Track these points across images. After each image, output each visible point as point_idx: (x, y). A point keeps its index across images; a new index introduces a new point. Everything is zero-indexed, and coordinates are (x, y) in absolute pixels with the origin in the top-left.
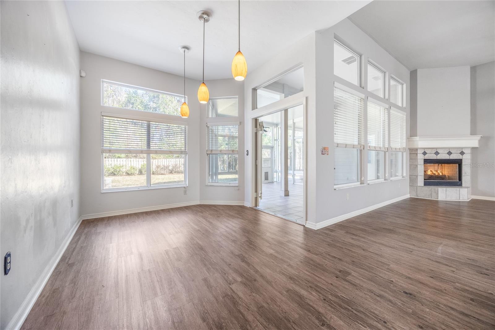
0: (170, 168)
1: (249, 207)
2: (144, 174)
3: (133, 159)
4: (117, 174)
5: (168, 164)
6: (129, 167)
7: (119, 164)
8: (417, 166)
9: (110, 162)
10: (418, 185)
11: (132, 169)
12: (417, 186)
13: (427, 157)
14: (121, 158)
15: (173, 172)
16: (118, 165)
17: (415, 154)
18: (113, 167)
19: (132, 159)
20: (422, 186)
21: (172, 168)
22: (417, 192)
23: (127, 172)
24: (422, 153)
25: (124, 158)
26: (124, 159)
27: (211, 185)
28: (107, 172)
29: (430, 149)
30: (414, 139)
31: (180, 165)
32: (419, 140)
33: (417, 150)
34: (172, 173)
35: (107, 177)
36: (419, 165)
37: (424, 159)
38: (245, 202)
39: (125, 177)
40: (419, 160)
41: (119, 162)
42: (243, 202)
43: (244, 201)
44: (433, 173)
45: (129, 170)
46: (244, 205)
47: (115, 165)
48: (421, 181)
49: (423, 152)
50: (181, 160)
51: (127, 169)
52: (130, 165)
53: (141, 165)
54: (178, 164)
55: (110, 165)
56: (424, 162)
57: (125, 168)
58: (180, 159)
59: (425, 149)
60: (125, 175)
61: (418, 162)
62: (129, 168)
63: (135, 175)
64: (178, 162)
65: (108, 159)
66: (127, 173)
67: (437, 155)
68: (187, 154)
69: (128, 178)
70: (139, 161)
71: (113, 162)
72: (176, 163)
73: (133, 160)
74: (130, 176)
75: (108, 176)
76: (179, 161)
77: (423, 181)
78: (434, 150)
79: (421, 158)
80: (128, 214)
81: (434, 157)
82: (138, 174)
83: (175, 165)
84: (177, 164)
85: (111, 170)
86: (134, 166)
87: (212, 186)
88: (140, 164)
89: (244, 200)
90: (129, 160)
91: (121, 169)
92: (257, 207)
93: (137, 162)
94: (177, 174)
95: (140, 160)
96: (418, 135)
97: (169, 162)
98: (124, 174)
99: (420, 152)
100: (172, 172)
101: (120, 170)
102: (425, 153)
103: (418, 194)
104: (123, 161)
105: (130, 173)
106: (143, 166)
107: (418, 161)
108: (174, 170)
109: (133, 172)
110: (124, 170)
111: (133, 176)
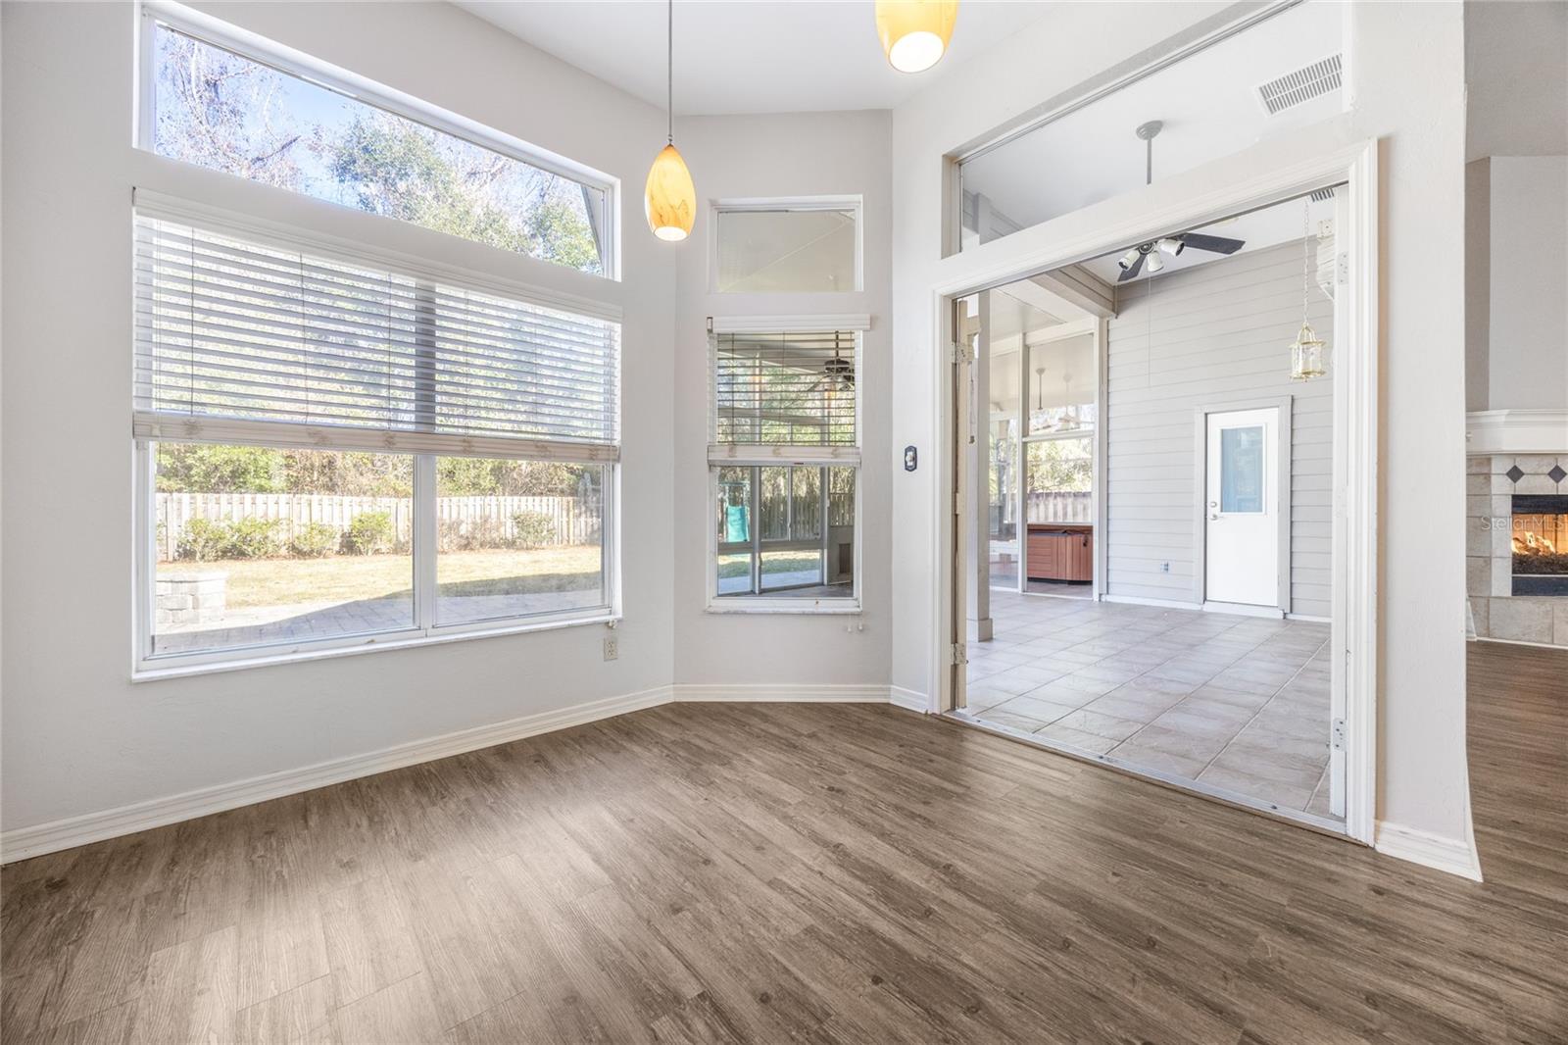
0: (464, 530)
1: (923, 712)
2: (361, 553)
3: (319, 497)
4: (254, 553)
5: (454, 516)
6: (304, 525)
7: (260, 513)
8: (1488, 520)
9: (225, 508)
10: (1491, 592)
11: (315, 532)
12: (1488, 598)
13: (1524, 487)
14: (271, 492)
15: (475, 544)
16: (258, 520)
17: (1482, 477)
18: (236, 525)
19: (315, 497)
20: (1507, 598)
21: (470, 529)
22: (1488, 618)
23: (293, 545)
24: (1508, 474)
25: (283, 491)
26: (284, 497)
27: (732, 610)
28: (211, 543)
29: (1532, 459)
30: (1483, 420)
31: (498, 517)
32: (1505, 422)
33: (1489, 460)
34: (472, 549)
35: (212, 564)
36: (1495, 517)
37: (1515, 497)
38: (892, 686)
39: (285, 562)
40: (1495, 500)
41: (260, 510)
42: (888, 686)
43: (891, 683)
44: (1527, 548)
45: (302, 539)
46: (892, 702)
47: (245, 519)
48: (1501, 579)
49: (1509, 468)
50: (505, 501)
51: (296, 534)
52: (305, 520)
53: (352, 518)
54: (494, 516)
55: (222, 517)
56: (1514, 506)
57: (286, 527)
58: (501, 498)
59: (1518, 459)
60: (285, 557)
61: (1493, 507)
62: (303, 529)
63: (325, 557)
64: (494, 509)
65: (217, 495)
66: (294, 548)
67: (1557, 482)
68: (618, 460)
69: (300, 566)
70: (341, 505)
71: (235, 509)
72: (487, 513)
73: (321, 500)
74: (308, 561)
75: (216, 560)
76: (498, 506)
77: (1511, 579)
78: (1546, 460)
79: (1502, 489)
80: (305, 795)
81: (1545, 487)
82: (338, 553)
83: (481, 518)
84: (490, 516)
85: (228, 536)
86: (325, 522)
87: (736, 613)
88: (347, 514)
89: (888, 680)
90: (303, 501)
91: (270, 534)
92: (959, 710)
93: (337, 509)
94: (490, 550)
95: (347, 499)
96: (1490, 407)
97: (459, 506)
98: (283, 551)
99: (1500, 467)
100: (469, 544)
101: (267, 537)
102: (1515, 474)
103: (1491, 627)
104: (277, 503)
105: (306, 549)
106: (360, 521)
107: (1493, 502)
108: (479, 536)
109: (320, 545)
110: (283, 537)
111: (318, 560)
